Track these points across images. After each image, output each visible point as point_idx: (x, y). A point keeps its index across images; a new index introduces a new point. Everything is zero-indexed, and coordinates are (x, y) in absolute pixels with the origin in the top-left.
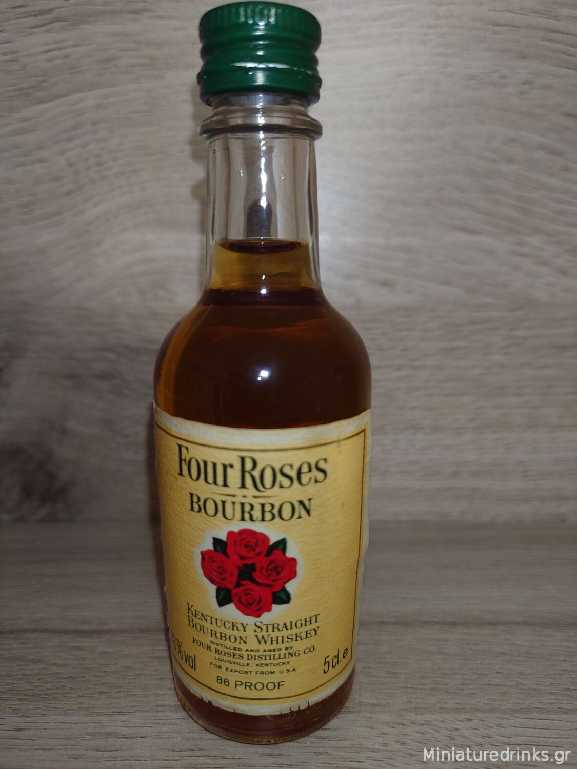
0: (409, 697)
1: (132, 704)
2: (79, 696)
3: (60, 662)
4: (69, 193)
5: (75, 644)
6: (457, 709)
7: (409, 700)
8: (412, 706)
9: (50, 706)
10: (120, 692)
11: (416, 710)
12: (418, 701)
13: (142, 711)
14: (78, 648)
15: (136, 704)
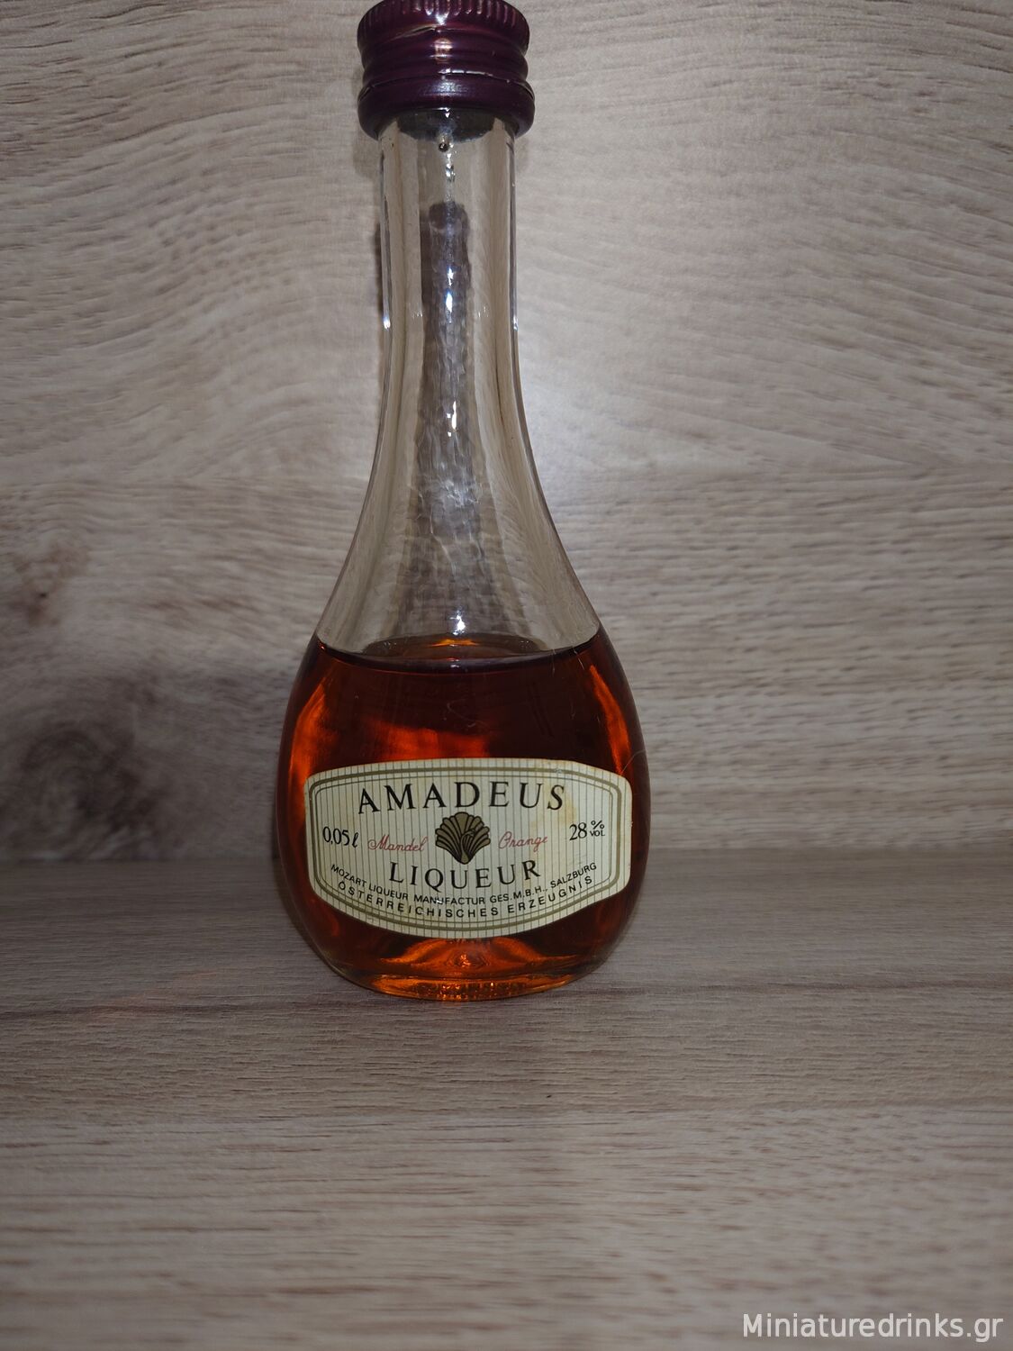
0: (769, 1087)
1: (291, 1106)
2: (199, 1097)
3: (162, 1052)
5: (185, 1027)
7: (771, 1092)
8: (776, 1100)
9: (151, 1109)
10: (270, 1089)
12: (786, 1092)
13: (312, 1115)
14: (190, 1032)
15: (299, 1106)
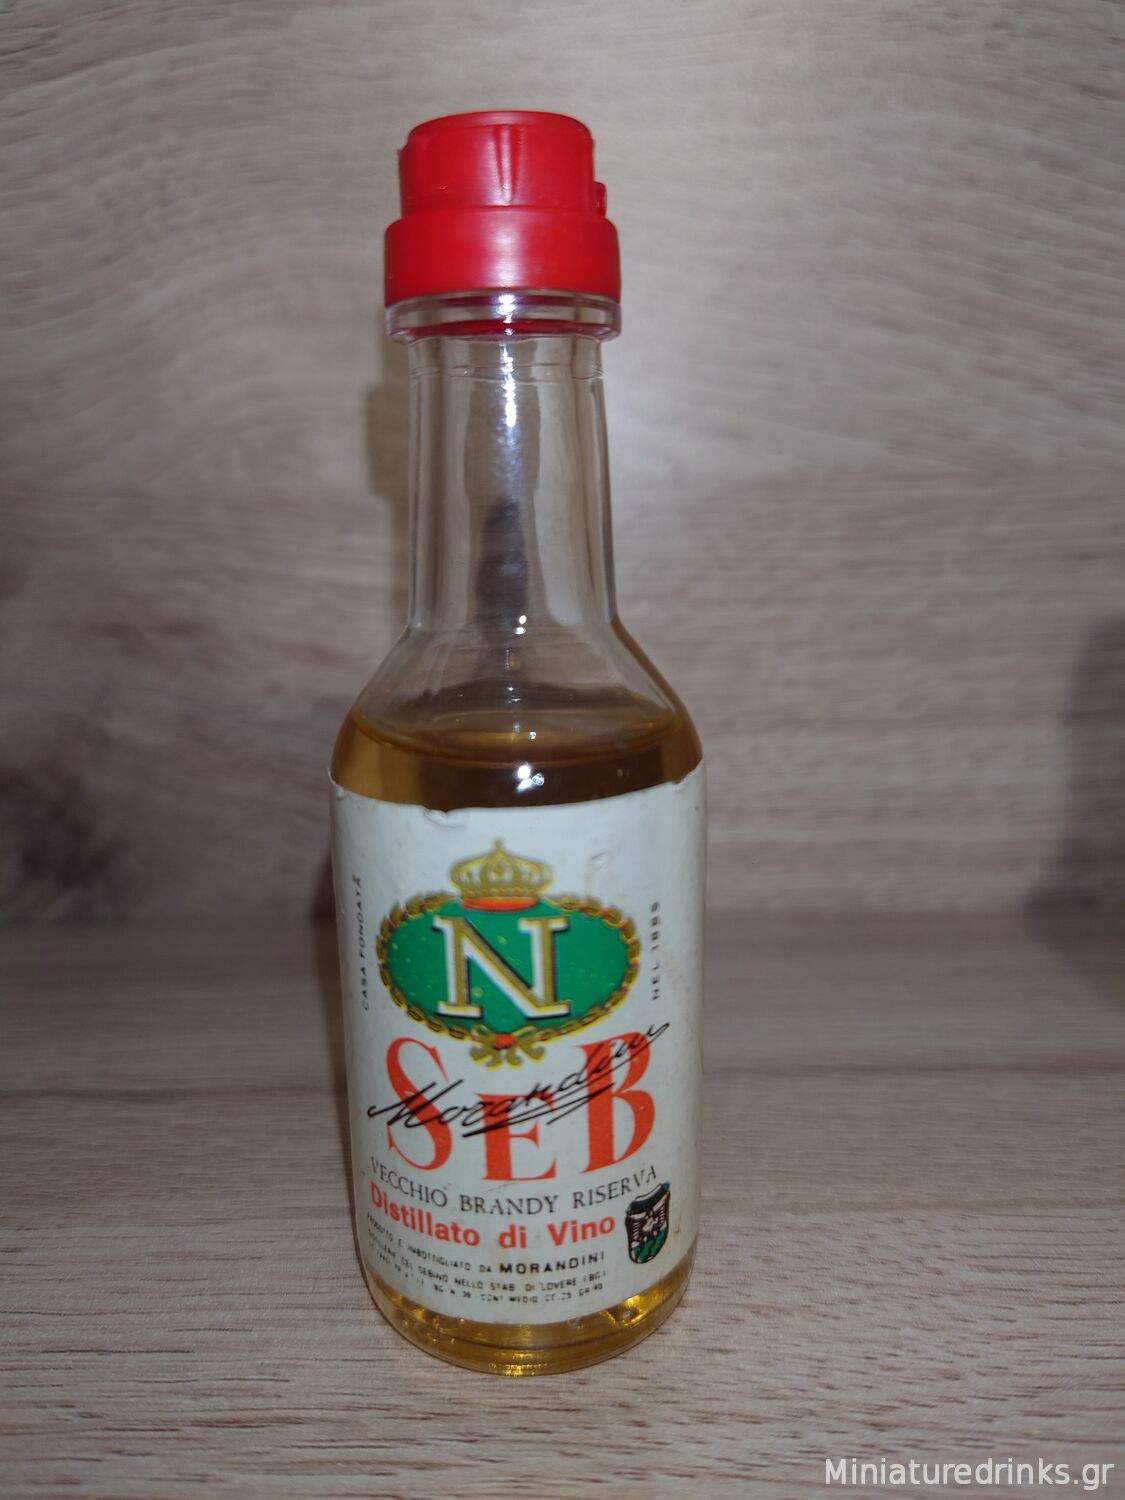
0: (781, 1186)
1: (235, 1207)
2: (131, 1195)
3: (95, 1143)
4: (106, 261)
5: (124, 1115)
6: (875, 1203)
7: (781, 1192)
8: (786, 1201)
9: (73, 1211)
11: (794, 1208)
12: (799, 1192)
14: (130, 1121)
